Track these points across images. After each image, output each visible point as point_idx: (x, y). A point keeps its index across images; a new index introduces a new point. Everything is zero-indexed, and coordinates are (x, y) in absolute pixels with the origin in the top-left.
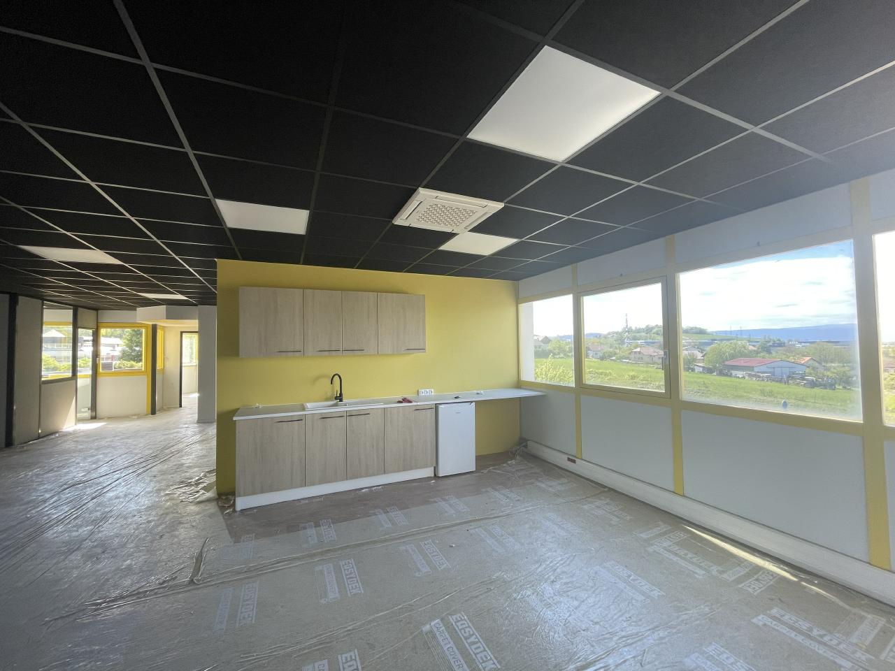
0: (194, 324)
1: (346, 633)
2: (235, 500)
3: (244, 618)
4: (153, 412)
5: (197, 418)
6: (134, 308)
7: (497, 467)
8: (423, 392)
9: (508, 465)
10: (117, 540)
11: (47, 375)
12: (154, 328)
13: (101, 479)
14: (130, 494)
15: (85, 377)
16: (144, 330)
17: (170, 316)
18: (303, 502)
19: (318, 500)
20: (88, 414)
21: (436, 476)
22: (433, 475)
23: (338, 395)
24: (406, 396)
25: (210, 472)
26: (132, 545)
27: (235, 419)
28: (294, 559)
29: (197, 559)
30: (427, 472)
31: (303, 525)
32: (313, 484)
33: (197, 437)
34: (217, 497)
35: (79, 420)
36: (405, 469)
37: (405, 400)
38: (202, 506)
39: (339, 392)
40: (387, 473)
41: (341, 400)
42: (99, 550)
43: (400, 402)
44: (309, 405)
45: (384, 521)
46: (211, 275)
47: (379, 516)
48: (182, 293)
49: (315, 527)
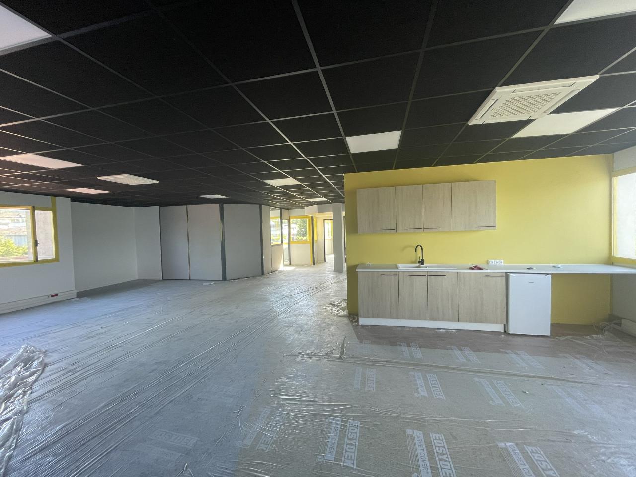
0: (330, 215)
1: (434, 421)
2: (358, 319)
3: (369, 387)
4: (314, 264)
5: (334, 268)
6: (302, 207)
7: (578, 337)
8: (493, 263)
9: (592, 338)
10: (306, 327)
11: (273, 243)
12: (312, 217)
13: (296, 295)
14: (309, 305)
15: (286, 244)
16: (307, 219)
17: (320, 211)
18: (398, 329)
19: (408, 329)
20: (287, 263)
21: (506, 333)
22: (503, 331)
23: (421, 260)
24: (476, 264)
25: (344, 300)
26: (312, 331)
27: (357, 270)
28: (396, 363)
29: (342, 346)
30: (499, 328)
31: (400, 343)
32: (404, 318)
33: (335, 280)
34: (348, 315)
35: (285, 265)
36: (476, 321)
37: (476, 267)
38: (341, 318)
39: (421, 258)
40: (461, 322)
41: (423, 264)
42: (300, 329)
43: (471, 269)
44: (400, 266)
45: (459, 356)
46: (340, 184)
47: (455, 351)
48: (325, 197)
49: (408, 346)
